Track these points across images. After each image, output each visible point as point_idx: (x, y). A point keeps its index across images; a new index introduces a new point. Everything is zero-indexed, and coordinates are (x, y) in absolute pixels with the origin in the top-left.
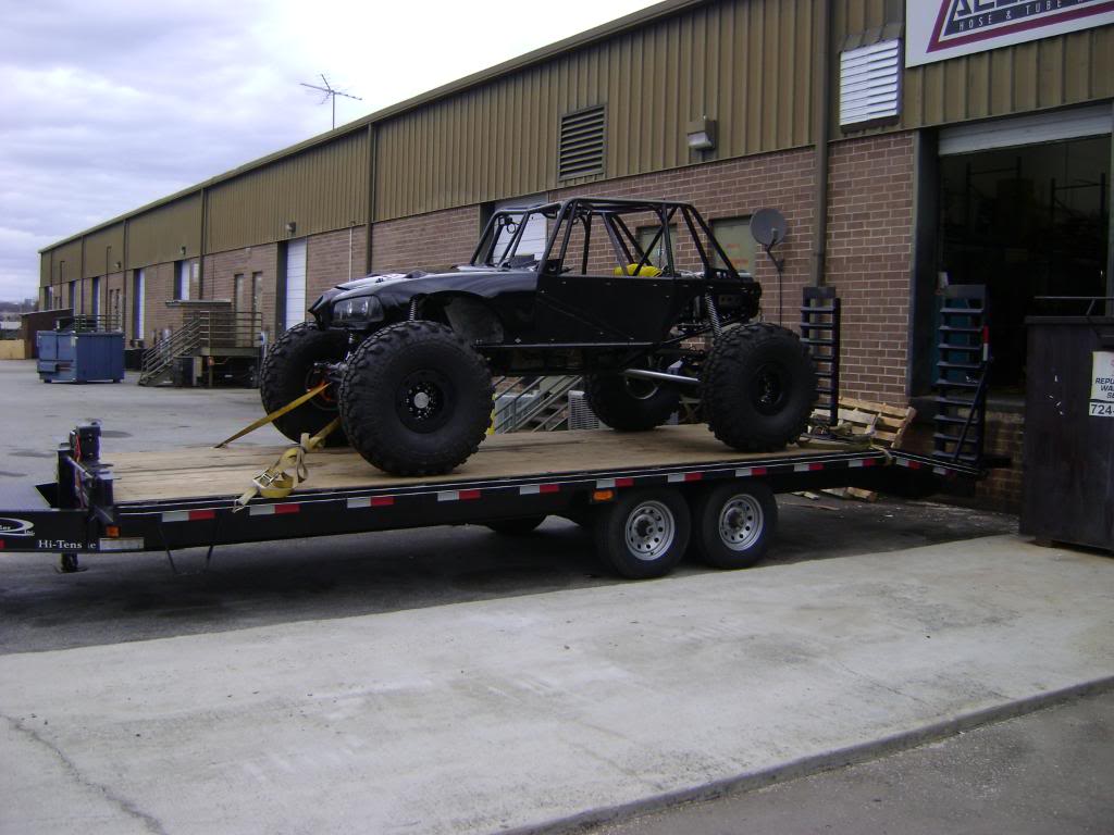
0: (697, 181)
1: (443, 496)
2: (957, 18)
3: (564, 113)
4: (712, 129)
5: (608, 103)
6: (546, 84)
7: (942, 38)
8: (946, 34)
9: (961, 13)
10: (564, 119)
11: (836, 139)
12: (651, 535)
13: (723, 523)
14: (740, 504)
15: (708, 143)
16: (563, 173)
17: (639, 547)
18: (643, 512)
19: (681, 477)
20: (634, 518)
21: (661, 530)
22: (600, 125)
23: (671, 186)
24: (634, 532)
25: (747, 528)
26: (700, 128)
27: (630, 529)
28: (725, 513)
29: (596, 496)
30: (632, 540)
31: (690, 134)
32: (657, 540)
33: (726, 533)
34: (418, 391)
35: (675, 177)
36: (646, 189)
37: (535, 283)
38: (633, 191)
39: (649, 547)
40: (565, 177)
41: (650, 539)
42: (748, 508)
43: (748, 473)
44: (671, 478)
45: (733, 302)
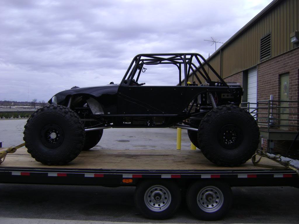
0: (295, 55)
1: (50, 174)
3: (261, 38)
5: (271, 32)
6: (257, 30)
10: (261, 40)
12: (161, 200)
13: (202, 199)
14: (212, 190)
15: (297, 40)
16: (261, 58)
17: (154, 205)
18: (156, 190)
19: (169, 176)
20: (152, 192)
21: (166, 198)
22: (270, 40)
23: (288, 58)
24: (153, 198)
25: (216, 202)
26: (294, 35)
27: (149, 196)
28: (203, 194)
29: (124, 181)
30: (150, 201)
31: (291, 38)
32: (164, 203)
33: (203, 203)
34: (53, 132)
35: (289, 55)
36: (281, 60)
37: (117, 89)
38: (278, 61)
39: (159, 205)
40: (262, 60)
41: (160, 202)
42: (216, 193)
43: (208, 176)
44: (164, 176)
45: (230, 97)
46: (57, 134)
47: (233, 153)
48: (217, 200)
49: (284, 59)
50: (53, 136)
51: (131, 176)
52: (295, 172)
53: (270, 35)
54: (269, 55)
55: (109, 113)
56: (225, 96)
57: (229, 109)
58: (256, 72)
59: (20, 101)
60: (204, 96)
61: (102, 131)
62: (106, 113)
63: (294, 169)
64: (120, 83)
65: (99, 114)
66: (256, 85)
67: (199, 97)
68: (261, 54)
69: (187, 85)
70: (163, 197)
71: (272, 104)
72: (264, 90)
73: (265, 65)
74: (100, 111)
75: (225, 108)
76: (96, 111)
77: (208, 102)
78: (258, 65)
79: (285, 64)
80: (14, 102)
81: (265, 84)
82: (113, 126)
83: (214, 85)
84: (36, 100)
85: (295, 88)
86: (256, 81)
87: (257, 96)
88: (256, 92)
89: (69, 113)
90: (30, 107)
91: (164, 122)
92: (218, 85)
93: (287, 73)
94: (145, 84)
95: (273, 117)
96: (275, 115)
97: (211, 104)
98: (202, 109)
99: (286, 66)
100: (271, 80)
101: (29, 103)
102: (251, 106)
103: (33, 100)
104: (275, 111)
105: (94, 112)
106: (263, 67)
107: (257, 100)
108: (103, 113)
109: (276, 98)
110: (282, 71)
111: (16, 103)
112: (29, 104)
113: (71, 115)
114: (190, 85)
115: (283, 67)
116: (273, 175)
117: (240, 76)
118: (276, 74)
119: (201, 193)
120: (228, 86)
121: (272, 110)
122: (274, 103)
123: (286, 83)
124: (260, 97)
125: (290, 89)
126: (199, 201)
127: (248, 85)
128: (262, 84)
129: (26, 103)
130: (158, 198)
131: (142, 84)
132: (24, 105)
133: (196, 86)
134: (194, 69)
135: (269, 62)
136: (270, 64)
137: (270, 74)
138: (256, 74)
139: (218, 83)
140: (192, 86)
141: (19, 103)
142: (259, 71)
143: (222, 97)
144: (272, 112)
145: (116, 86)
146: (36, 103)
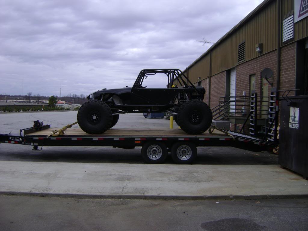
0: (259, 61)
1: (94, 139)
2: (304, 6)
3: (239, 44)
4: (261, 46)
5: (245, 41)
6: (236, 37)
7: (301, 13)
8: (302, 12)
9: (305, 4)
10: (239, 46)
11: (282, 46)
12: (156, 154)
13: (179, 153)
14: (185, 148)
15: (260, 50)
16: (239, 61)
17: (153, 156)
18: (154, 147)
19: (160, 139)
20: (151, 149)
21: (159, 152)
22: (244, 47)
23: (255, 63)
24: (152, 152)
25: (188, 155)
26: (258, 46)
27: (150, 151)
28: (180, 150)
29: (136, 142)
30: (150, 154)
31: (256, 48)
32: (158, 155)
33: (180, 155)
34: (94, 115)
35: (255, 61)
36: (251, 64)
37: (131, 90)
38: (249, 65)
39: (155, 156)
40: (239, 62)
41: (156, 155)
42: (187, 149)
43: (183, 139)
44: (158, 139)
45: (198, 94)
46: (97, 116)
47: (197, 127)
48: (188, 154)
49: (253, 63)
50: (94, 117)
51: (139, 139)
52: (231, 137)
53: (244, 43)
54: (244, 59)
55: (126, 104)
56: (195, 94)
57: (195, 102)
58: (235, 72)
59: (13, 95)
60: (182, 94)
61: (118, 115)
62: (124, 104)
63: (231, 135)
64: (132, 87)
65: (119, 105)
66: (235, 83)
67: (179, 94)
68: (239, 57)
69: (172, 88)
70: (157, 152)
71: (245, 98)
72: (240, 87)
73: (240, 67)
74: (120, 103)
75: (192, 101)
76: (118, 103)
77: (184, 98)
78: (237, 66)
79: (253, 67)
80: (7, 96)
81: (240, 82)
82: (128, 113)
83: (188, 88)
84: (30, 94)
85: (259, 86)
86: (235, 79)
87: (236, 91)
88: (235, 89)
89: (104, 104)
90: (24, 101)
91: (158, 110)
92: (190, 88)
93: (254, 74)
94: (147, 87)
95: (245, 108)
96: (247, 107)
97: (186, 99)
98: (181, 102)
99: (254, 69)
100: (244, 79)
101: (23, 96)
102: (231, 99)
103: (28, 94)
104: (247, 104)
105: (116, 104)
106: (239, 69)
107: (236, 94)
108: (122, 104)
109: (247, 93)
110: (251, 73)
111: (9, 97)
112: (23, 98)
113: (105, 105)
114: (174, 88)
115: (252, 70)
116: (219, 139)
117: (224, 74)
118: (248, 75)
119: (179, 149)
120: (196, 88)
121: (245, 103)
122: (246, 97)
123: (254, 82)
124: (237, 93)
125: (256, 86)
126: (178, 154)
127: (231, 82)
128: (239, 82)
129: (20, 96)
130: (154, 152)
131: (145, 87)
132: (18, 99)
133: (177, 89)
134: (177, 75)
135: (244, 64)
136: (244, 67)
137: (244, 74)
138: (235, 74)
139: (190, 86)
140: (175, 88)
141: (12, 96)
142: (237, 71)
143: (193, 95)
144: (245, 104)
145: (130, 89)
146: (32, 97)
